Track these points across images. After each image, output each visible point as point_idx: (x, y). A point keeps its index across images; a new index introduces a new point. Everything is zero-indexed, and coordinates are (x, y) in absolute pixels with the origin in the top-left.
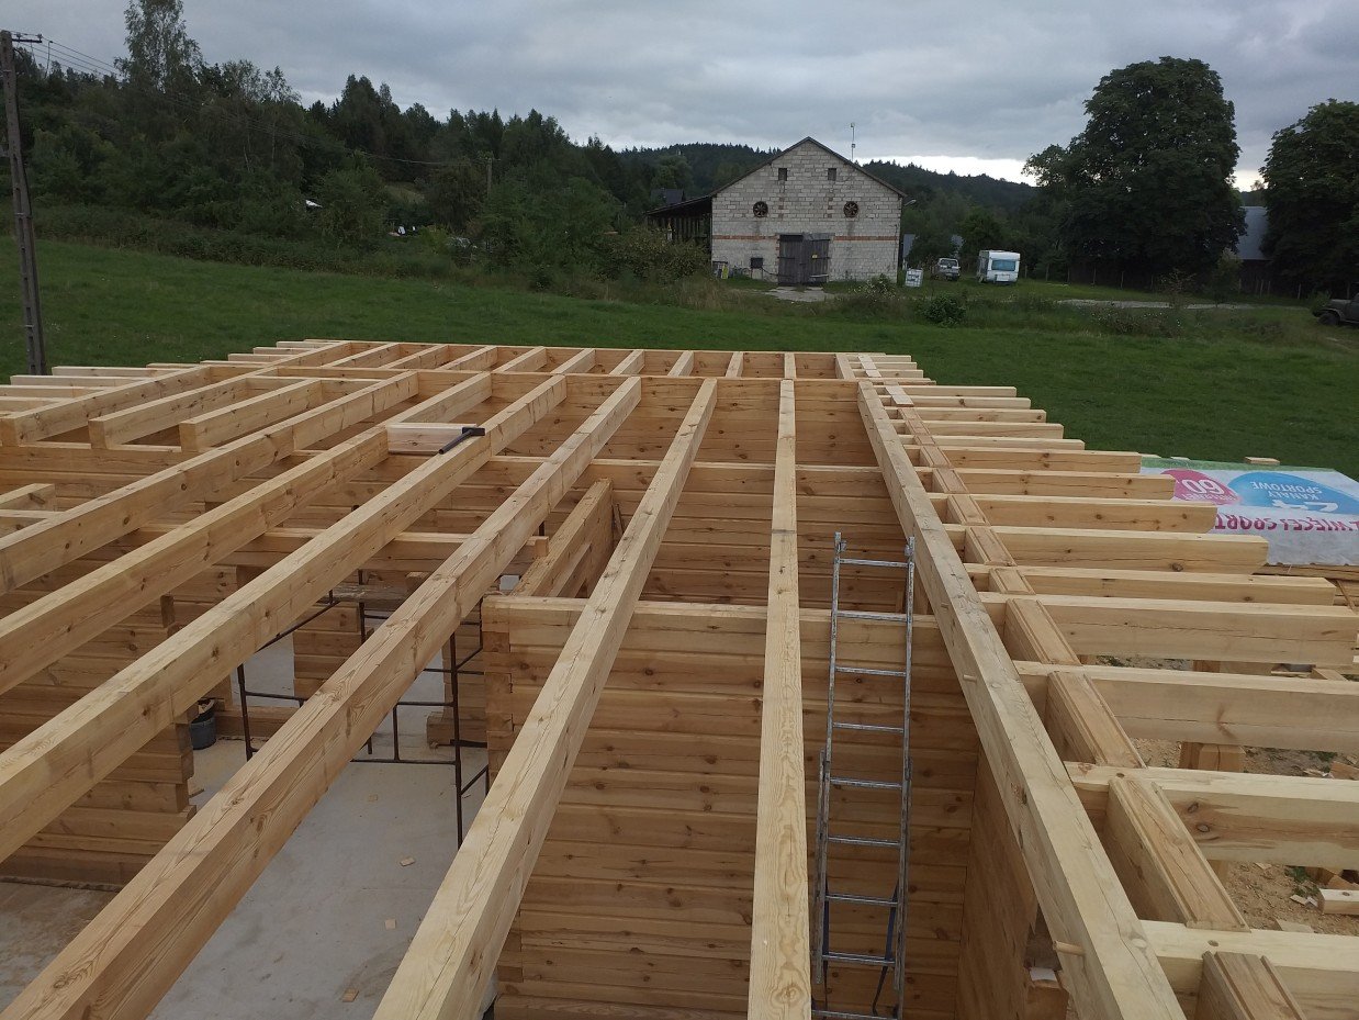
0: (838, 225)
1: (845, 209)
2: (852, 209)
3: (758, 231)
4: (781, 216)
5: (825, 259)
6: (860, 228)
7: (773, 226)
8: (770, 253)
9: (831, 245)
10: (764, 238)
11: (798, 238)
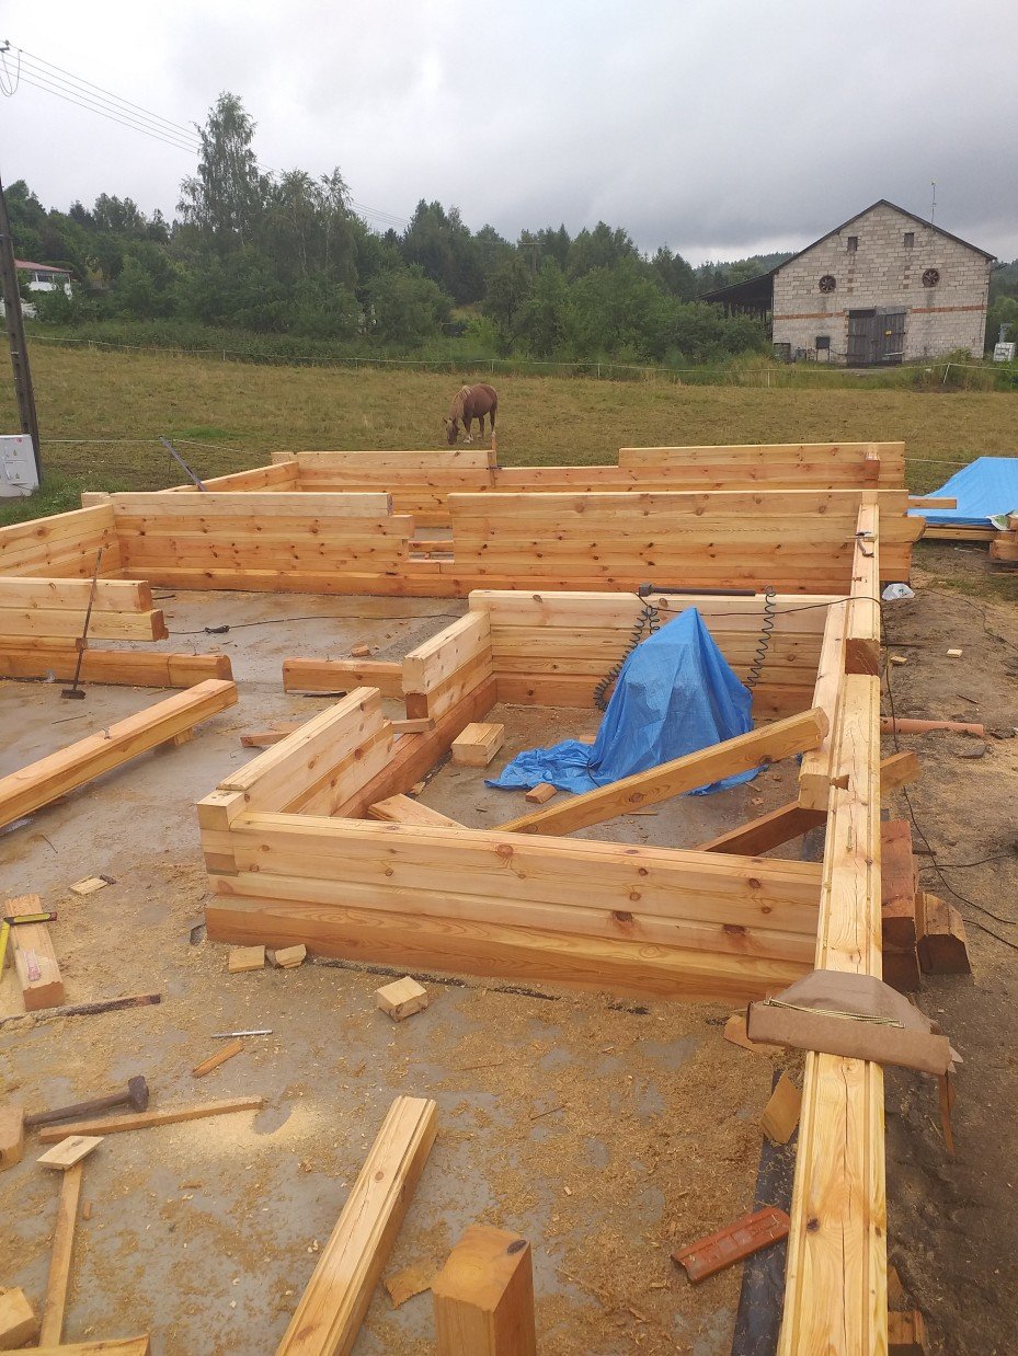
0: (916, 296)
1: (924, 278)
2: (931, 278)
3: (825, 308)
4: (851, 290)
5: (901, 335)
6: (940, 299)
7: (841, 302)
8: (838, 332)
9: (908, 320)
10: (831, 315)
11: (870, 313)
